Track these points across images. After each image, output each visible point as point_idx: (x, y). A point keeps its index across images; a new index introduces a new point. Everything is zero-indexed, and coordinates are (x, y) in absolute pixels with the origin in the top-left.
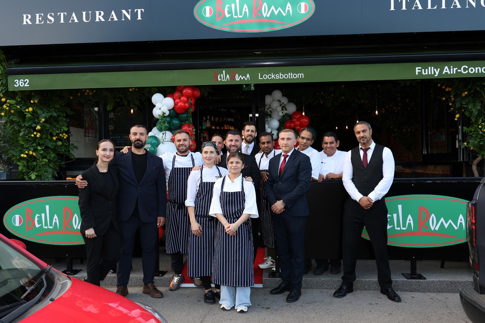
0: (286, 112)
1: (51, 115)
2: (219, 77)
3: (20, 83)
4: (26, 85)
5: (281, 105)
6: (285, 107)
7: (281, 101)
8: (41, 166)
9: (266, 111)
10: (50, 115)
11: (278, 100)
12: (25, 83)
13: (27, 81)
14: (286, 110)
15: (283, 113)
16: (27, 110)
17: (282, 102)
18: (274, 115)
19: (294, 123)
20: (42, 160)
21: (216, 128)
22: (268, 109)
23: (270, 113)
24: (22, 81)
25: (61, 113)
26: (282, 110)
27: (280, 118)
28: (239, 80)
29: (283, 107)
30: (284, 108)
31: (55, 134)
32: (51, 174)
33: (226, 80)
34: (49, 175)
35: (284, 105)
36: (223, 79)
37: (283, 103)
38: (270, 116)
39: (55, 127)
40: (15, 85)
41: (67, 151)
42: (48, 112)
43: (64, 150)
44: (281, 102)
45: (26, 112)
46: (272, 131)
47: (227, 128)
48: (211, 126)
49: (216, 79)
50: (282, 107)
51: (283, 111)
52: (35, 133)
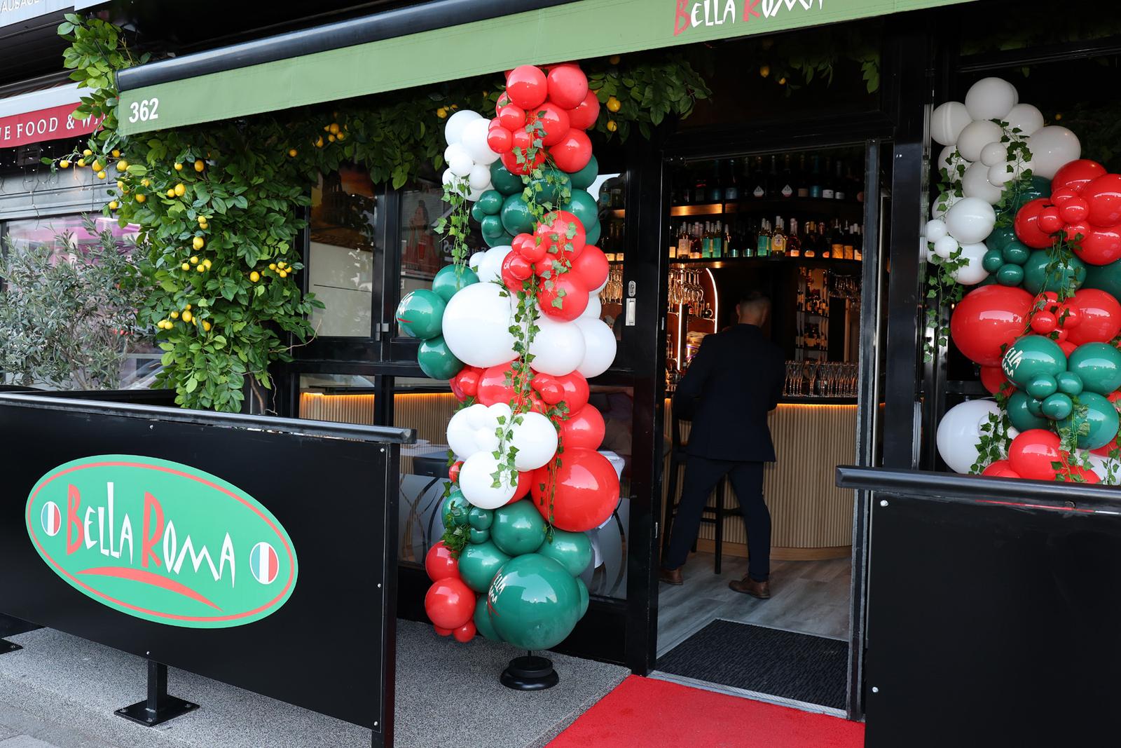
0: (1025, 166)
1: (234, 205)
2: (694, 13)
3: (142, 110)
4: (153, 117)
5: (1005, 139)
6: (1023, 144)
7: (1007, 124)
8: (212, 357)
9: (940, 168)
10: (229, 206)
11: (994, 120)
12: (150, 108)
13: (154, 103)
14: (1027, 156)
15: (1010, 169)
16: (170, 193)
17: (1010, 128)
18: (973, 182)
19: (1058, 208)
20: (214, 337)
21: (802, 253)
22: (949, 161)
23: (957, 177)
24: (145, 106)
25: (275, 203)
26: (1011, 157)
27: (996, 195)
28: (773, 14)
29: (1014, 146)
30: (1017, 147)
31: (252, 264)
32: (241, 381)
33: (721, 22)
34: (234, 383)
35: (1021, 137)
36: (711, 18)
37: (1016, 130)
38: (958, 188)
39: (256, 240)
40: (131, 119)
41: (293, 314)
42: (226, 195)
43: (283, 313)
44: (1007, 128)
45: (168, 197)
46: (960, 250)
47: (844, 255)
48: (788, 250)
49: (682, 20)
50: (1008, 144)
51: (1013, 163)
52: (194, 260)
